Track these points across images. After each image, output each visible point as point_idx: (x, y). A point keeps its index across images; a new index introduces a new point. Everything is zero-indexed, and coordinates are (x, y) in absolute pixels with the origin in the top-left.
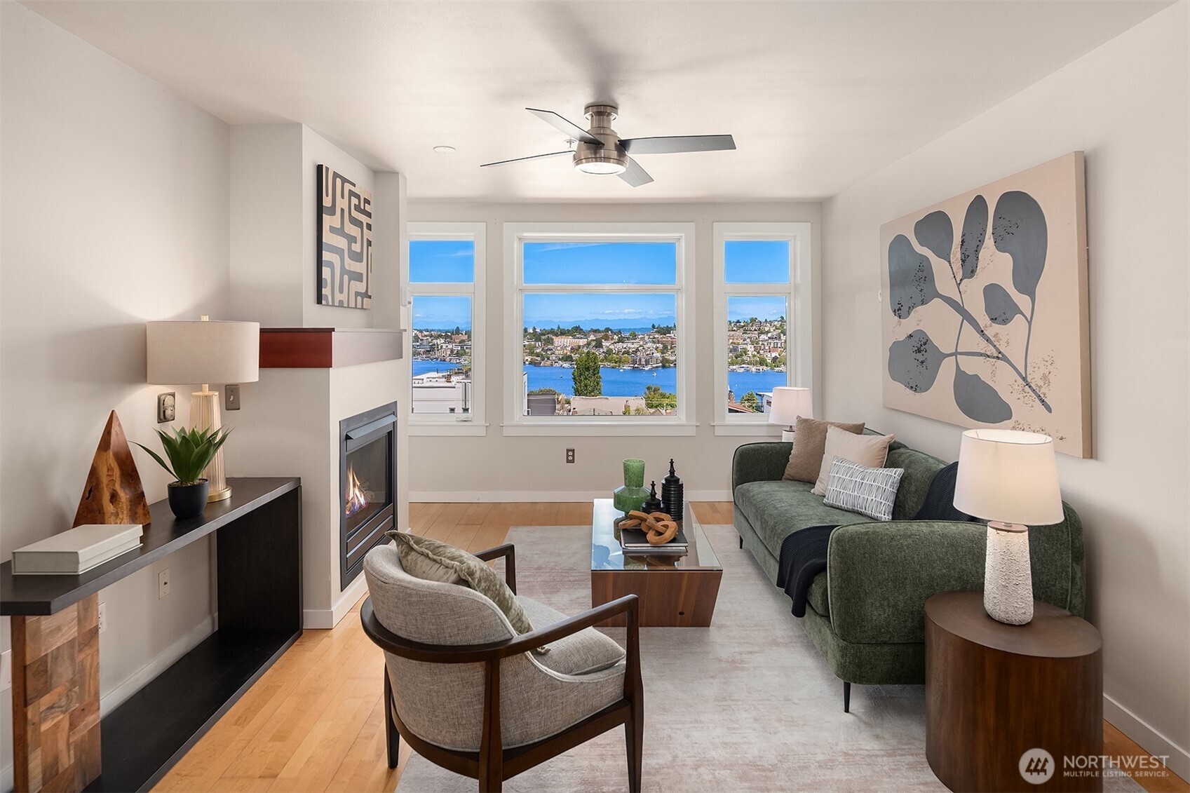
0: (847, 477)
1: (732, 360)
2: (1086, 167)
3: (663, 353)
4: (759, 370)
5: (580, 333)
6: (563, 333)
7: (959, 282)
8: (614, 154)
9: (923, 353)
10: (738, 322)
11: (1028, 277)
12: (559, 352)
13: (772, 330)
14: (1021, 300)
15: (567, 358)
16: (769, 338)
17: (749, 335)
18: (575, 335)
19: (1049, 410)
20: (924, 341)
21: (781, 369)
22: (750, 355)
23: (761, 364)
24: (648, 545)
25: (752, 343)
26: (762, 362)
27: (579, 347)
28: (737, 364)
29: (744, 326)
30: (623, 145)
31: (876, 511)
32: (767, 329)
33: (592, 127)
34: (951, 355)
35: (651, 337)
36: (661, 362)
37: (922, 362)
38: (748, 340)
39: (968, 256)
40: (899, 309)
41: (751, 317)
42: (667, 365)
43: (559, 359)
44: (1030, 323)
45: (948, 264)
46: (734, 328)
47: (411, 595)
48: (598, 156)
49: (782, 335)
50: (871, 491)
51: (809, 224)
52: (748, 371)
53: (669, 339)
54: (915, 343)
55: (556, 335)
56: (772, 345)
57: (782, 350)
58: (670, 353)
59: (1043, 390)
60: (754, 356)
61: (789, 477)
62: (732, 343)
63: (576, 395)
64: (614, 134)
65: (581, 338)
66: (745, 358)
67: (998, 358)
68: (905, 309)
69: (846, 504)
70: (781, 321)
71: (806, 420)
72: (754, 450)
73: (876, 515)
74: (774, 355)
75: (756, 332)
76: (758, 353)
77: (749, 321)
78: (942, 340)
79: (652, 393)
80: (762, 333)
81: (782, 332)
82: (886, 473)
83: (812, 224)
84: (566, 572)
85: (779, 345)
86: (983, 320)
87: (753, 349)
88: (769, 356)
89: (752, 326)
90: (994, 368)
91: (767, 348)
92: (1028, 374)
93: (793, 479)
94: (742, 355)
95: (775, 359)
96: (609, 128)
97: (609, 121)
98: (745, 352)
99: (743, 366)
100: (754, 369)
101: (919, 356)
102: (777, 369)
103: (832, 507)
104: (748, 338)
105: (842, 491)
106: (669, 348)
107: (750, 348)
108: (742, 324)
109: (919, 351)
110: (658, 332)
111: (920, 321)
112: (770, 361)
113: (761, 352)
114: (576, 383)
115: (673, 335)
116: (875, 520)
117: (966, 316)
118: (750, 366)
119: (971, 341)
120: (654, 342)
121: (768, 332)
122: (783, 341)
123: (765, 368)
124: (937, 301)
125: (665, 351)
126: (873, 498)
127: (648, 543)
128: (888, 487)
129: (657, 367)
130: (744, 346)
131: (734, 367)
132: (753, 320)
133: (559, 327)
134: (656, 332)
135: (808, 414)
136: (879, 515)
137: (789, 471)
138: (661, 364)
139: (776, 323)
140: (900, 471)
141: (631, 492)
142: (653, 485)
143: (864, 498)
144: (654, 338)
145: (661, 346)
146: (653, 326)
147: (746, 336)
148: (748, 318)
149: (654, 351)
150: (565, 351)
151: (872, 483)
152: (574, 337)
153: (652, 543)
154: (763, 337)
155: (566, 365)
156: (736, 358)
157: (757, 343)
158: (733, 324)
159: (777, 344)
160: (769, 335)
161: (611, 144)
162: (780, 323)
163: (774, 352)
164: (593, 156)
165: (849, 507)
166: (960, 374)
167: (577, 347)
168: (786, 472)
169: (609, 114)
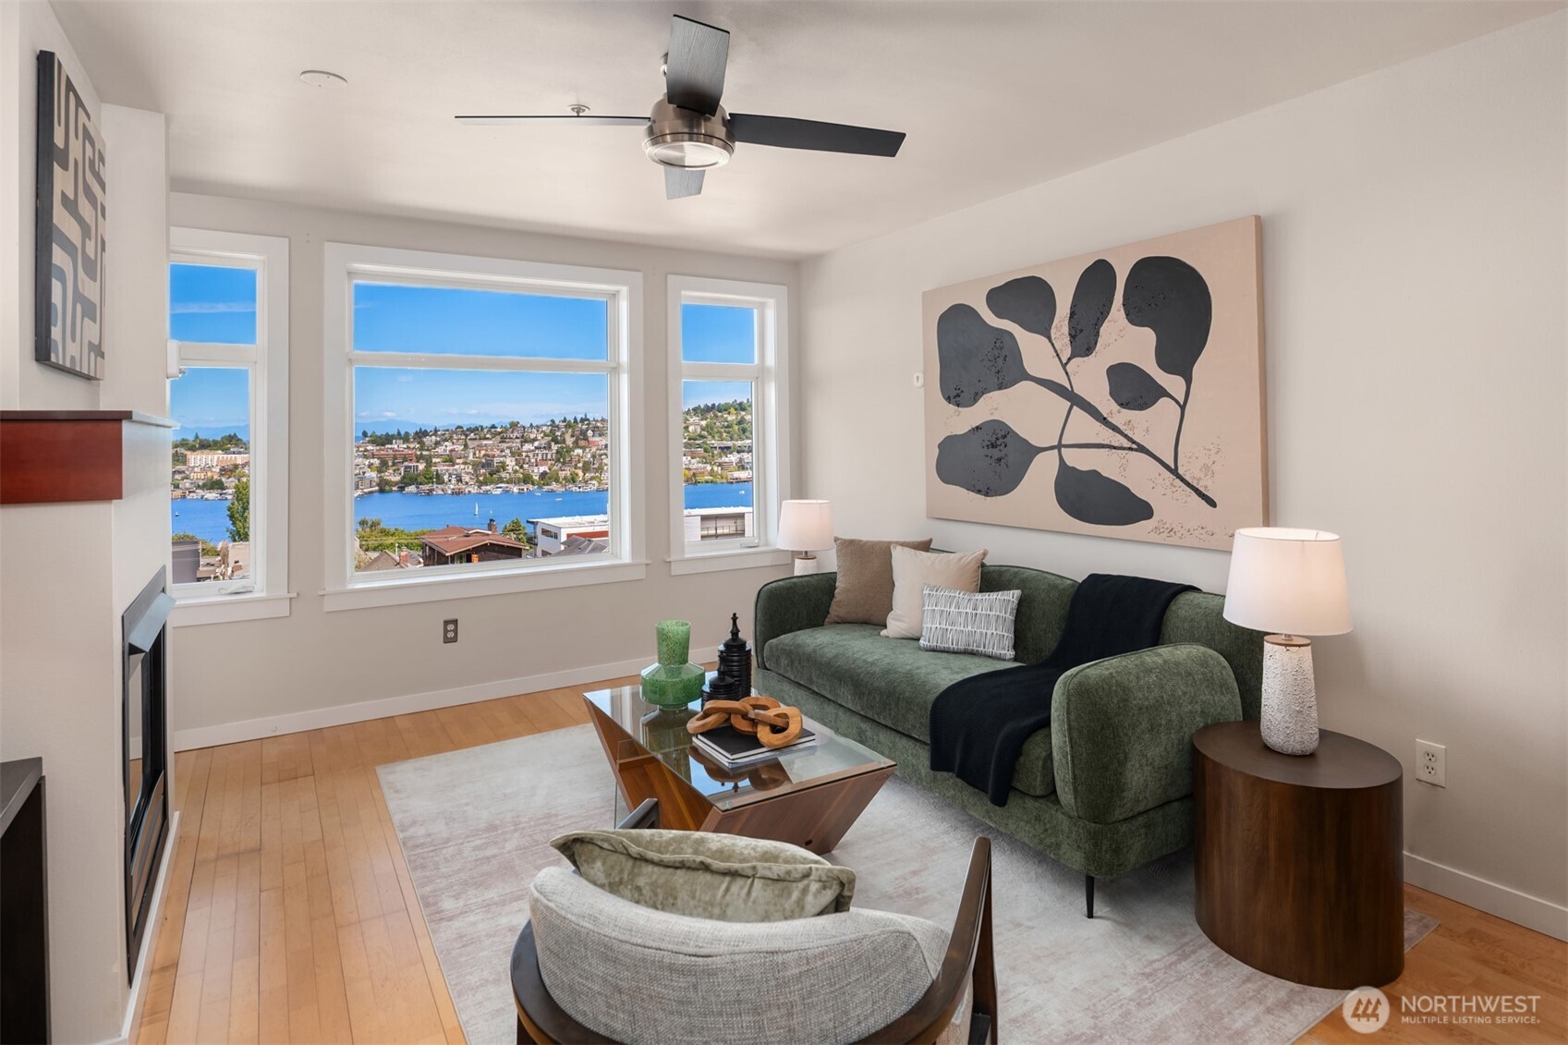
0: (953, 608)
1: (485, 477)
3: (380, 471)
4: (523, 490)
5: (237, 445)
6: (205, 446)
7: (1064, 362)
9: (1002, 448)
10: (493, 427)
11: (1179, 354)
12: (198, 476)
13: (539, 438)
14: (1168, 380)
15: (215, 485)
16: (536, 448)
17: (508, 445)
18: (229, 449)
19: (1212, 503)
20: (1003, 433)
21: (551, 487)
22: (510, 471)
23: (525, 482)
24: (764, 750)
25: (513, 454)
26: (527, 479)
27: (236, 466)
28: (491, 483)
29: (502, 432)
31: (998, 647)
32: (532, 436)
34: (1052, 448)
35: (361, 449)
36: (378, 485)
37: (999, 460)
38: (508, 451)
39: (1081, 331)
40: (958, 395)
41: (511, 420)
42: (387, 488)
43: (198, 487)
44: (1183, 408)
45: (1047, 340)
46: (488, 436)
48: (695, 131)
49: (553, 444)
50: (989, 623)
51: (786, 287)
52: (507, 491)
53: (391, 452)
54: (987, 436)
55: (193, 449)
56: (540, 457)
57: (553, 462)
58: (391, 471)
59: (1202, 483)
60: (516, 472)
61: (836, 619)
62: (485, 455)
63: (235, 541)
65: (240, 453)
66: (503, 475)
67: (1130, 449)
68: (967, 395)
69: (957, 644)
70: (551, 425)
71: (852, 542)
73: (998, 652)
74: (542, 469)
75: (518, 440)
76: (521, 467)
77: (508, 426)
78: (1035, 431)
79: (368, 530)
80: (526, 441)
81: (552, 440)
82: (1002, 598)
83: (788, 287)
84: (546, 824)
85: (549, 457)
86: (1107, 405)
87: (514, 463)
88: (536, 471)
89: (512, 432)
90: (1124, 461)
91: (533, 460)
92: (1179, 465)
93: (843, 622)
94: (498, 471)
95: (543, 475)
98: (503, 466)
99: (500, 485)
100: (516, 489)
101: (996, 453)
102: (546, 488)
103: (934, 650)
104: (507, 448)
105: (950, 628)
106: (390, 464)
107: (510, 462)
108: (499, 430)
109: (993, 446)
110: (372, 442)
111: (996, 409)
112: (537, 478)
113: (526, 466)
114: (234, 524)
115: (396, 446)
116: (999, 658)
117: (1078, 401)
118: (511, 486)
119: (1084, 429)
120: (366, 457)
121: (535, 440)
122: (554, 451)
123: (531, 487)
124: (1026, 384)
125: (384, 469)
126: (994, 631)
127: (763, 746)
128: (1008, 615)
129: (371, 492)
130: (502, 459)
131: (488, 488)
132: (514, 425)
133: (197, 437)
134: (369, 442)
136: (1003, 652)
137: (835, 610)
138: (377, 488)
139: (544, 428)
140: (1017, 593)
141: (671, 672)
143: (981, 633)
144: (366, 450)
145: (376, 462)
146: (365, 434)
147: (504, 445)
148: (506, 422)
149: (367, 469)
150: (209, 474)
151: (989, 612)
152: (226, 451)
153: (769, 746)
154: (527, 447)
155: (211, 495)
156: (491, 475)
157: (520, 455)
158: (486, 431)
159: (547, 454)
160: (536, 444)
162: (550, 428)
163: (542, 465)
164: (686, 130)
165: (961, 647)
166: (1065, 471)
167: (231, 467)
168: (830, 614)
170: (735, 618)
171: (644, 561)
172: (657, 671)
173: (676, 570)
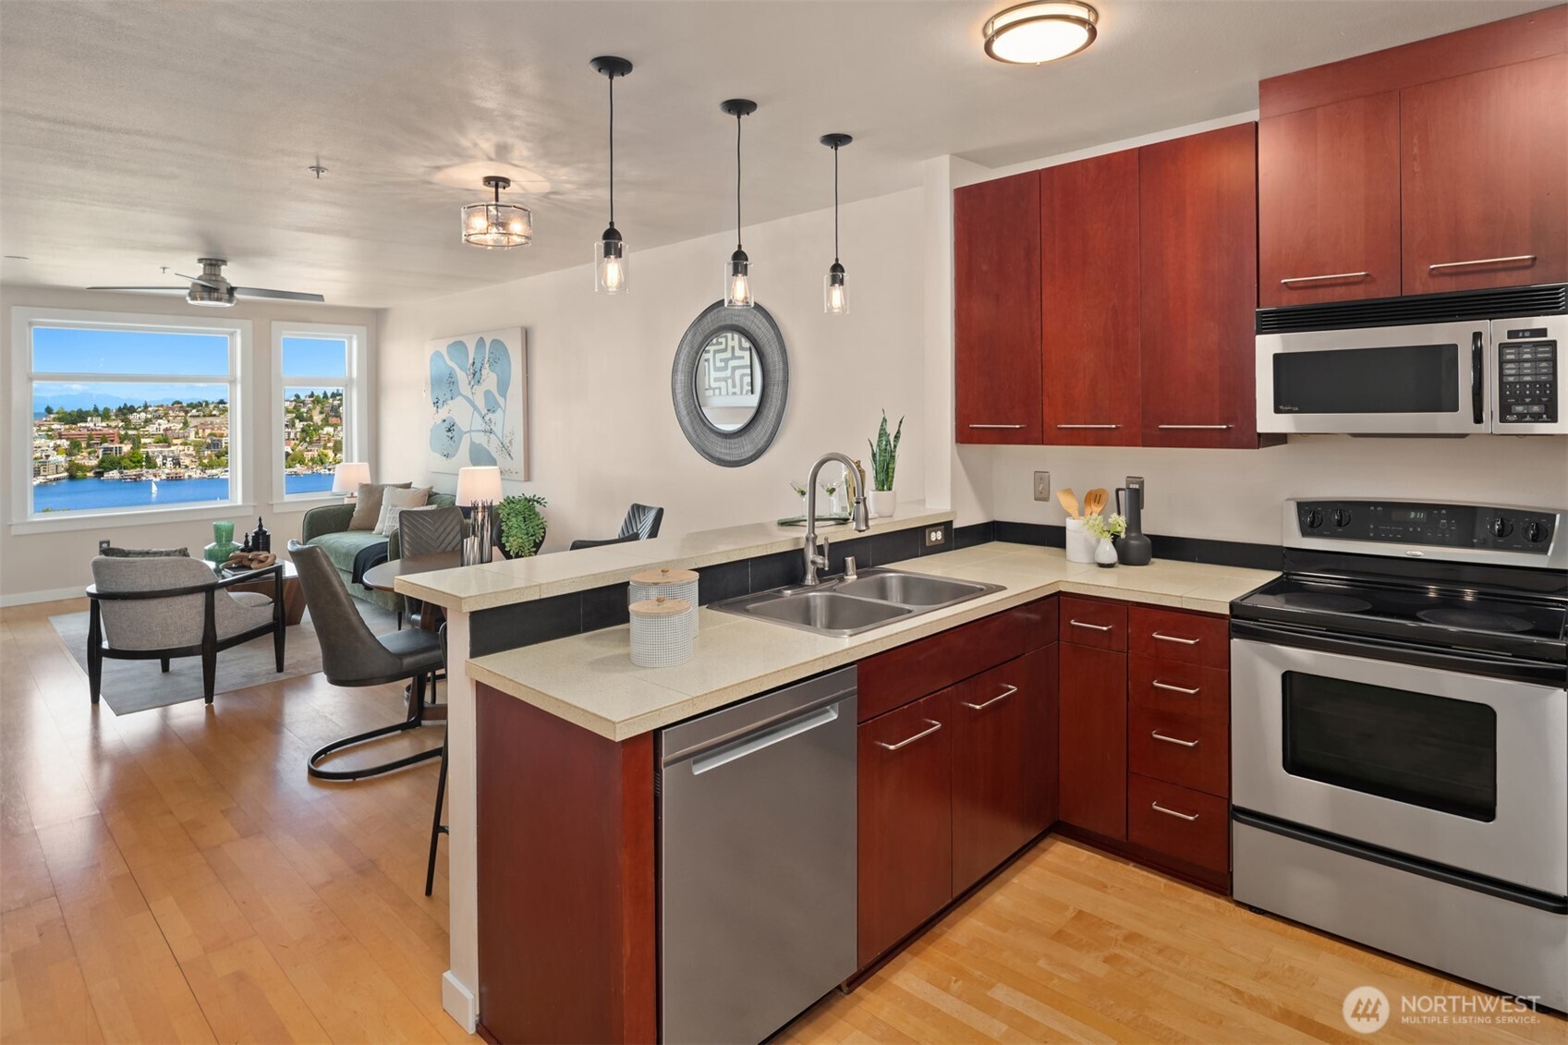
2: (527, 335)
3: (69, 453)
7: (472, 388)
8: (227, 296)
9: (452, 431)
11: (503, 387)
14: (501, 400)
19: (512, 459)
20: (452, 423)
21: (295, 470)
28: (219, 466)
30: (231, 290)
33: (205, 274)
34: (467, 432)
35: (43, 429)
36: (67, 471)
37: (451, 438)
39: (477, 372)
40: (437, 403)
42: (80, 474)
44: (504, 412)
45: (466, 375)
46: (214, 413)
47: (157, 564)
48: (213, 296)
49: (297, 421)
53: (85, 431)
54: (447, 425)
57: (297, 442)
58: (84, 454)
59: (509, 449)
61: (353, 528)
62: (210, 435)
64: (224, 281)
67: (490, 433)
68: (441, 402)
71: (367, 485)
72: (323, 512)
78: (462, 424)
81: (297, 417)
83: (368, 327)
86: (484, 411)
90: (488, 438)
92: (503, 439)
93: (356, 529)
96: (219, 275)
97: (220, 270)
101: (450, 434)
106: (84, 445)
109: (449, 430)
110: (59, 420)
111: (450, 410)
115: (91, 425)
117: (475, 408)
119: (477, 423)
120: (50, 437)
122: (299, 430)
124: (460, 397)
125: (75, 451)
129: (58, 479)
131: (214, 471)
134: (54, 420)
135: (368, 481)
137: (353, 523)
138: (65, 474)
141: (222, 546)
142: (247, 536)
144: (50, 430)
145: (64, 443)
146: (49, 411)
149: (51, 452)
156: (218, 457)
158: (211, 407)
161: (224, 290)
166: (472, 444)
168: (351, 524)
169: (219, 266)
170: (260, 520)
171: (252, 503)
172: (215, 546)
173: (276, 510)
